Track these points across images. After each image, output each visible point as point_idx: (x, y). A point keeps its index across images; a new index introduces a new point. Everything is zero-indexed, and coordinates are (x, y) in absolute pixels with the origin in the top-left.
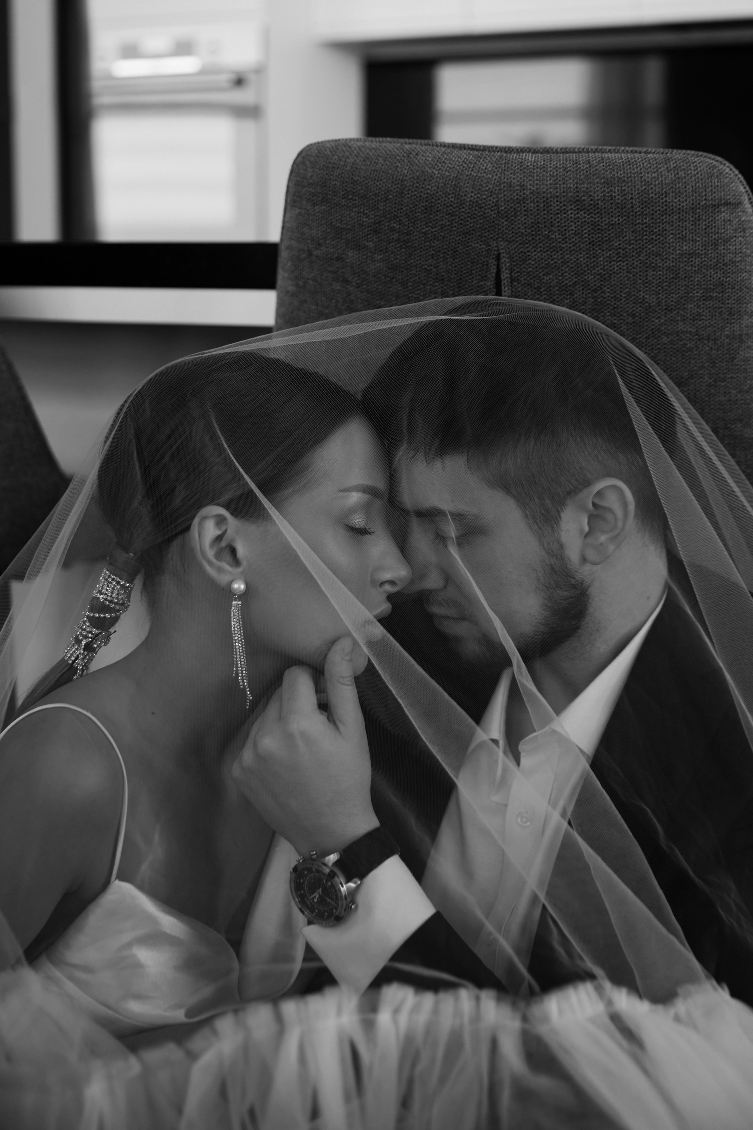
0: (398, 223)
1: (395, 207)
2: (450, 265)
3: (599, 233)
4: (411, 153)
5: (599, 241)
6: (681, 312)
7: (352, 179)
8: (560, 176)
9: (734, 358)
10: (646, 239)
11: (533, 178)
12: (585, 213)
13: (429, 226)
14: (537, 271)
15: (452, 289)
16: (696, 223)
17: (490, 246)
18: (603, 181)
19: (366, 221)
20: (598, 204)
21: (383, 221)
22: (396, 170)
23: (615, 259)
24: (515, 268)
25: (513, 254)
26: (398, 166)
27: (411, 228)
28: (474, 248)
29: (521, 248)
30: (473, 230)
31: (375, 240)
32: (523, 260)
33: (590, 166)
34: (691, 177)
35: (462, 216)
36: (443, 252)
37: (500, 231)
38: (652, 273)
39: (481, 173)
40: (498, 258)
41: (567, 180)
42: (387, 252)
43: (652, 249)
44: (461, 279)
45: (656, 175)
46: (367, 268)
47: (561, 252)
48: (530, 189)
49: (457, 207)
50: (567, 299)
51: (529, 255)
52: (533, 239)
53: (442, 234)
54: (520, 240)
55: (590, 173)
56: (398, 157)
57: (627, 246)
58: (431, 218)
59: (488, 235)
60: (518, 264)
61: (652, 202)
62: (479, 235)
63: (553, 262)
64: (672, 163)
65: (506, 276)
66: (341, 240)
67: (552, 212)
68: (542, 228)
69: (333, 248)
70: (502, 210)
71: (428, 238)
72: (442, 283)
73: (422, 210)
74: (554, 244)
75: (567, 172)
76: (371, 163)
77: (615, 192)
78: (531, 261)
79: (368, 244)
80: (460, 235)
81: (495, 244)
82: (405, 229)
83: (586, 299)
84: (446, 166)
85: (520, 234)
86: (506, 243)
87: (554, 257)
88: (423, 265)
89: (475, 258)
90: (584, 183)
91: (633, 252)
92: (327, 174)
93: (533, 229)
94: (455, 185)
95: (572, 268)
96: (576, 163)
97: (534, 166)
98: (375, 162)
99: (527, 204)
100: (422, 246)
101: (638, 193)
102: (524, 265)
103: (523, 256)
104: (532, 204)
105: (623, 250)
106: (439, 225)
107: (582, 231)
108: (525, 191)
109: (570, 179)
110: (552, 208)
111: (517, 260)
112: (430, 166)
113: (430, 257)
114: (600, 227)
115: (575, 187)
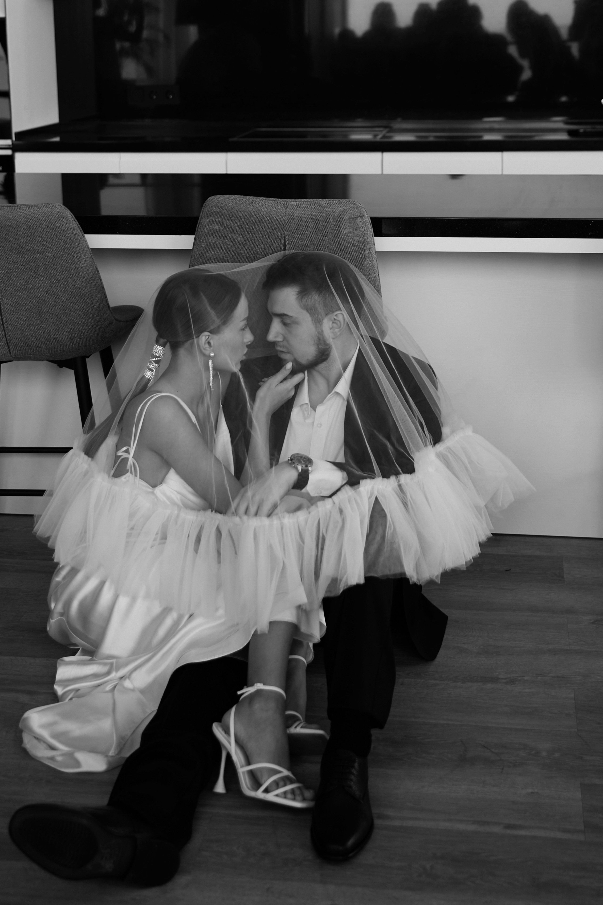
0: (249, 226)
1: (248, 221)
2: (267, 240)
4: (252, 202)
5: (319, 231)
7: (231, 211)
8: (306, 211)
10: (334, 229)
12: (314, 222)
13: (260, 227)
14: (298, 241)
15: (268, 247)
16: (350, 223)
17: (282, 233)
18: (320, 212)
19: (236, 225)
20: (318, 219)
21: (243, 225)
22: (248, 208)
25: (290, 236)
27: (254, 228)
28: (276, 234)
30: (276, 228)
31: (240, 231)
33: (315, 207)
34: (348, 209)
35: (272, 224)
36: (265, 235)
37: (286, 229)
38: (336, 239)
39: (279, 210)
40: (285, 237)
41: (308, 212)
42: (244, 235)
43: (336, 232)
45: (337, 209)
46: (236, 240)
48: (296, 215)
49: (271, 221)
51: (295, 236)
52: (297, 231)
53: (265, 230)
54: (292, 231)
55: (316, 209)
56: (248, 204)
57: (328, 232)
58: (261, 224)
59: (281, 230)
60: (291, 239)
61: (336, 218)
62: (278, 230)
63: (303, 238)
64: (342, 204)
65: (287, 243)
66: (226, 231)
69: (223, 233)
70: (286, 222)
71: (260, 231)
72: (264, 245)
73: (258, 222)
74: (304, 232)
75: (308, 209)
76: (238, 206)
77: (324, 215)
78: (296, 238)
79: (237, 232)
80: (271, 230)
81: (284, 233)
82: (251, 228)
84: (266, 207)
85: (292, 229)
86: (288, 232)
89: (276, 237)
90: (314, 213)
91: (330, 233)
92: (221, 209)
93: (297, 228)
94: (270, 214)
95: (310, 239)
96: (311, 206)
97: (296, 207)
100: (257, 233)
101: (333, 215)
102: (293, 239)
103: (293, 236)
106: (264, 227)
107: (313, 228)
108: (294, 216)
109: (309, 211)
110: (303, 221)
112: (260, 207)
113: (260, 237)
114: (319, 226)
115: (311, 214)
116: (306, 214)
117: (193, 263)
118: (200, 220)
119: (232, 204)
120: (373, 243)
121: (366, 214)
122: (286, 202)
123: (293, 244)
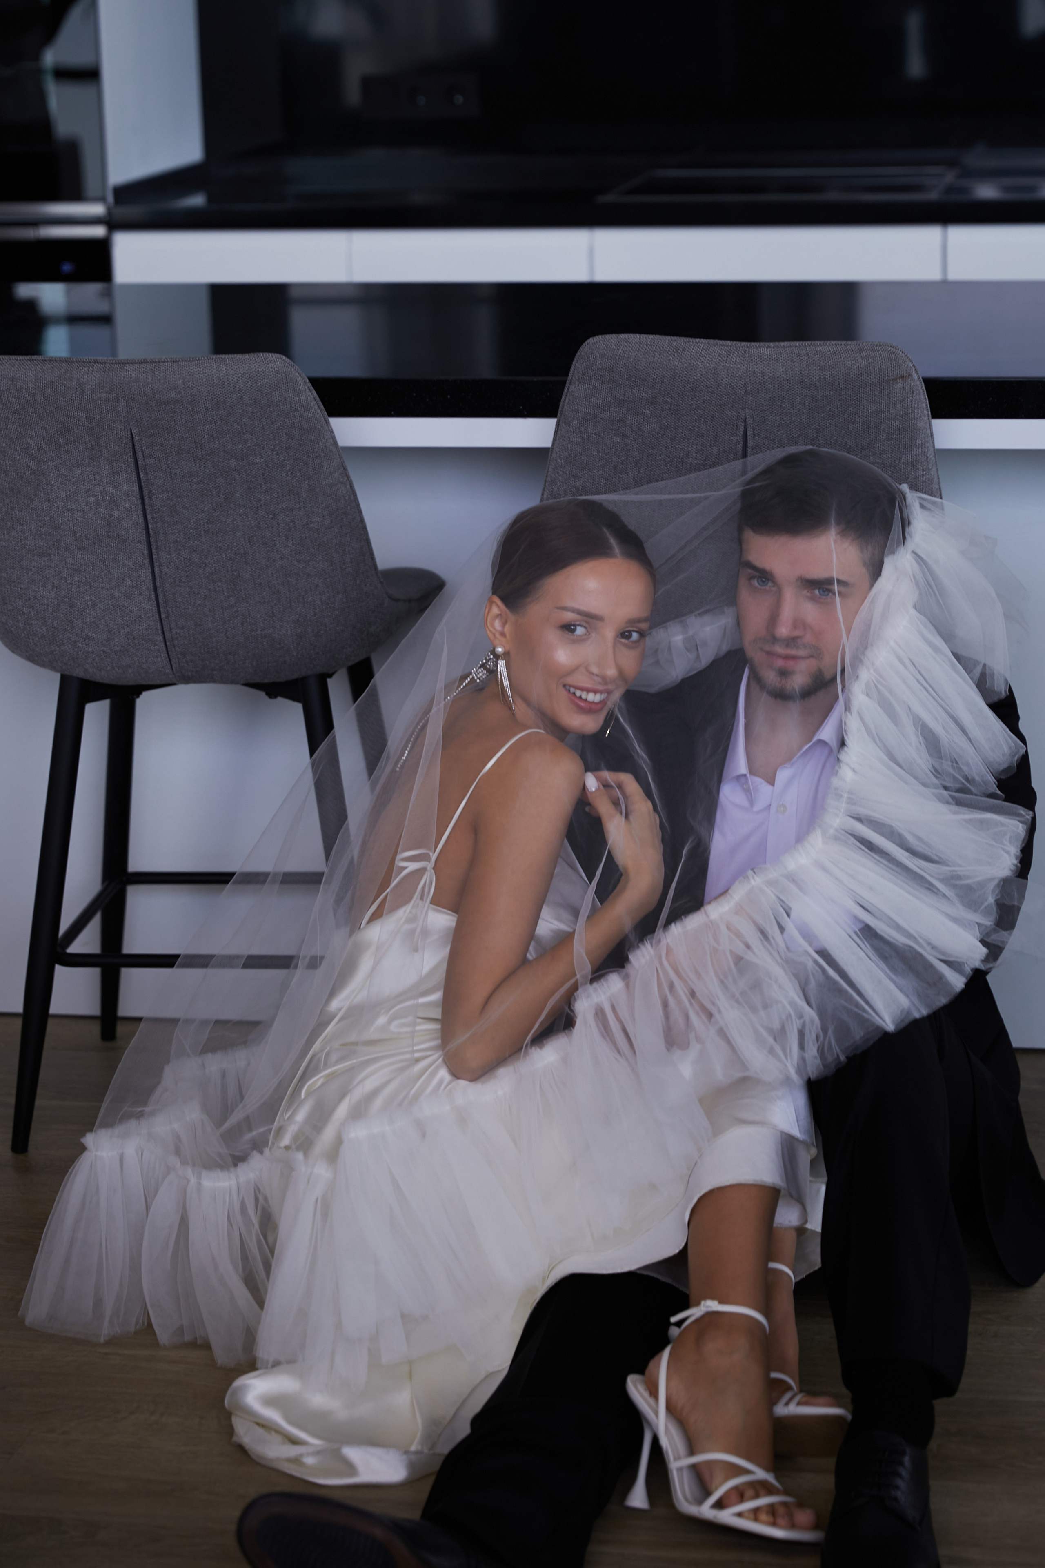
0: (670, 398)
1: (669, 388)
2: (709, 426)
3: (816, 402)
4: (679, 349)
5: (816, 407)
6: (872, 450)
7: (635, 367)
8: (789, 366)
9: (908, 478)
10: (848, 404)
11: (770, 367)
12: (806, 390)
13: (695, 400)
14: (772, 429)
15: (709, 441)
16: (881, 392)
17: (740, 413)
18: (819, 368)
19: (645, 396)
20: (816, 384)
21: (659, 396)
22: (669, 362)
23: (827, 418)
24: (757, 427)
25: (756, 418)
26: (670, 359)
27: (681, 402)
28: (727, 415)
30: (727, 403)
31: (651, 409)
32: (763, 421)
33: (809, 358)
34: (878, 362)
35: (719, 393)
36: (704, 417)
37: (747, 404)
38: (852, 425)
39: (733, 365)
40: (745, 421)
41: (794, 369)
42: (660, 417)
43: (852, 410)
44: (716, 435)
45: (854, 362)
47: (790, 416)
48: (769, 375)
49: (716, 387)
51: (767, 419)
52: (770, 408)
53: (704, 406)
54: (761, 409)
55: (809, 363)
57: (835, 410)
58: (696, 395)
59: (738, 406)
60: (759, 424)
61: (852, 380)
62: (732, 406)
64: (864, 352)
65: (750, 433)
66: (624, 408)
67: (784, 390)
68: (777, 401)
69: (616, 413)
70: (748, 390)
71: (693, 408)
72: (703, 438)
73: (690, 390)
74: (784, 411)
75: (794, 363)
76: (650, 357)
77: (827, 375)
78: (768, 422)
79: (646, 411)
80: (717, 406)
81: (743, 412)
82: (676, 402)
84: (707, 359)
86: (751, 411)
88: (688, 426)
89: (728, 422)
90: (805, 370)
91: (839, 413)
94: (714, 373)
95: (797, 426)
96: (799, 356)
98: (652, 356)
99: (767, 385)
100: (688, 413)
101: (843, 375)
102: (763, 425)
103: (762, 419)
104: (770, 385)
105: (833, 412)
106: (702, 400)
107: (805, 402)
108: (765, 377)
109: (796, 367)
110: (784, 387)
111: (758, 422)
112: (694, 359)
113: (694, 421)
114: (817, 398)
115: (799, 373)
116: (791, 373)
117: (553, 475)
118: (569, 387)
119: (637, 352)
120: (929, 431)
121: (914, 372)
122: (748, 347)
123: (763, 434)
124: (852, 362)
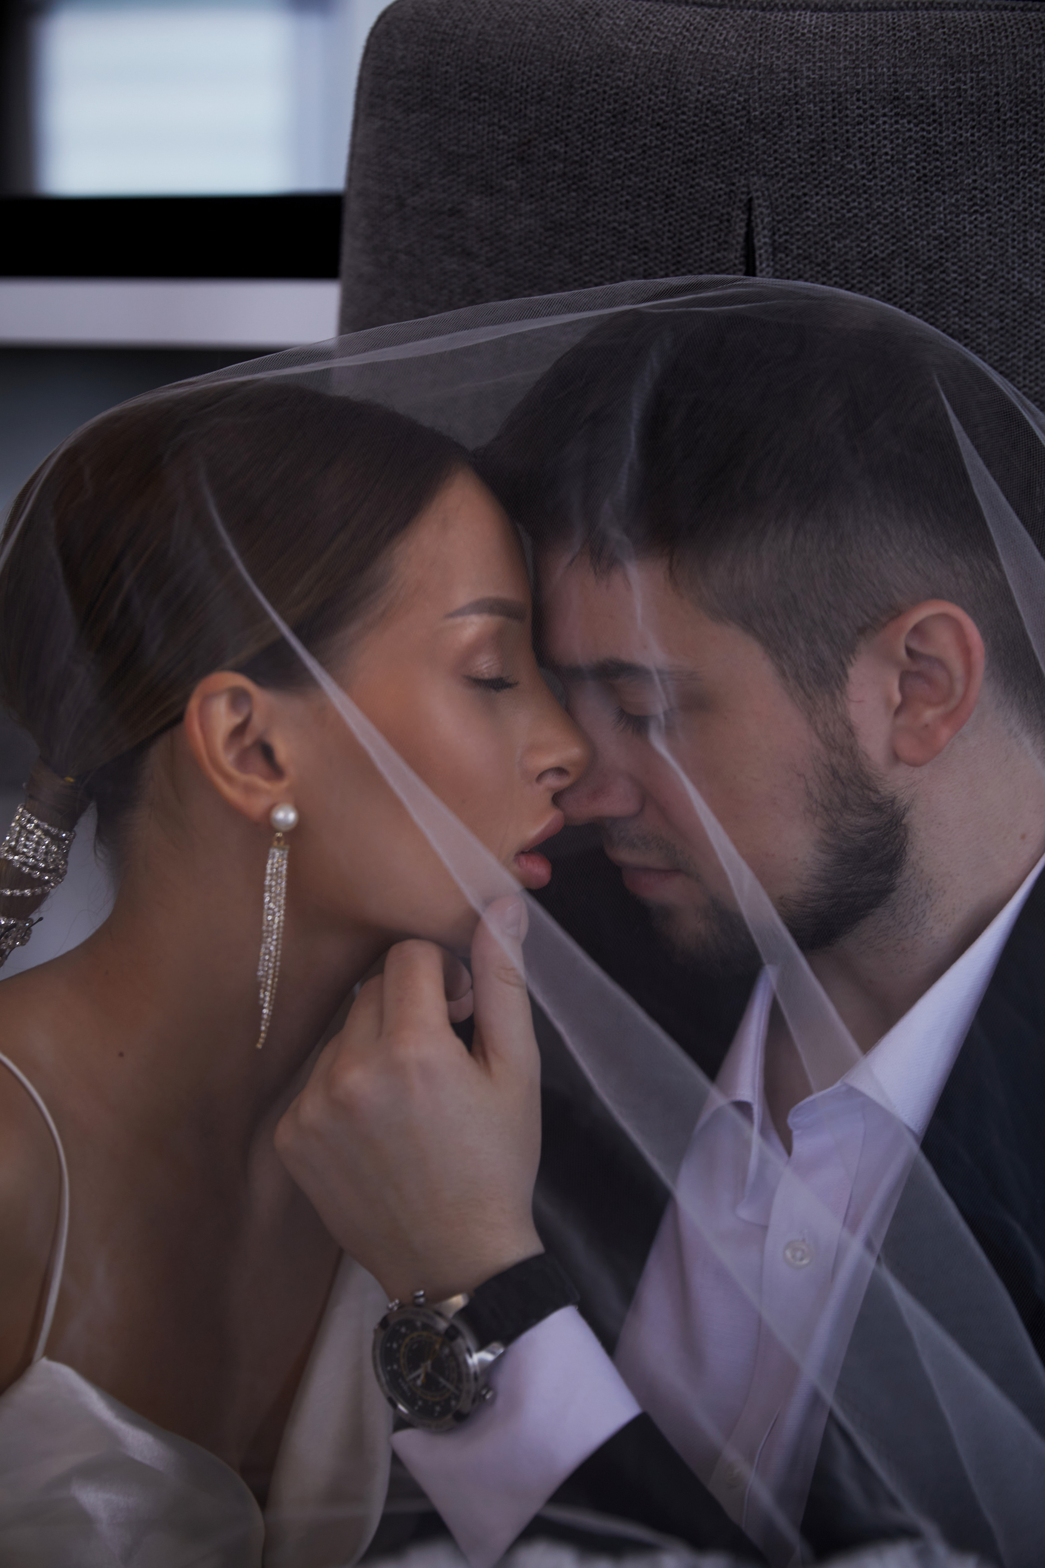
0: (563, 144)
1: (558, 114)
2: (660, 222)
3: (937, 160)
4: (587, 13)
5: (936, 175)
7: (477, 61)
8: (863, 53)
10: (1024, 171)
11: (814, 55)
12: (909, 122)
13: (621, 148)
14: (821, 232)
15: (663, 266)
17: (733, 184)
18: (943, 60)
19: (503, 141)
20: (934, 105)
21: (535, 139)
22: (559, 43)
23: (966, 208)
24: (780, 225)
25: (776, 200)
26: (562, 36)
27: (588, 153)
28: (703, 188)
29: (792, 188)
30: (702, 155)
31: (520, 176)
32: (795, 210)
33: (919, 34)
35: (682, 128)
36: (646, 196)
37: (753, 157)
38: (1035, 235)
39: (716, 49)
40: (749, 207)
41: (876, 61)
42: (542, 198)
43: (1035, 190)
44: (679, 247)
46: (507, 228)
47: (866, 196)
48: (808, 77)
49: (673, 111)
50: (877, 285)
51: (806, 202)
52: (814, 172)
53: (645, 163)
54: (790, 173)
55: (919, 48)
56: (562, 20)
57: (988, 184)
58: (624, 133)
59: (731, 164)
60: (785, 219)
61: (1035, 100)
62: (714, 165)
63: (850, 215)
65: (763, 240)
66: (459, 176)
67: (848, 120)
68: (830, 150)
69: (444, 192)
70: (755, 117)
71: (619, 170)
72: (646, 256)
73: (608, 119)
74: (853, 181)
75: (876, 45)
76: (513, 31)
77: (965, 84)
78: (809, 213)
79: (508, 183)
80: (677, 166)
81: (743, 182)
82: (577, 155)
83: (912, 284)
84: (652, 35)
85: (789, 162)
86: (763, 179)
87: (852, 205)
88: (609, 223)
89: (705, 208)
90: (907, 65)
91: (1000, 195)
92: (431, 53)
93: (813, 152)
94: (668, 70)
95: (886, 225)
96: (894, 29)
97: (815, 34)
98: (520, 30)
99: (803, 105)
100: (608, 186)
101: (1009, 85)
102: (797, 221)
103: (794, 203)
104: (811, 105)
105: (982, 192)
106: (640, 147)
107: (905, 156)
108: (799, 81)
109: (882, 57)
110: (848, 112)
111: (784, 211)
112: (622, 35)
113: (623, 207)
114: (937, 148)
115: (891, 73)
116: (867, 70)
123: (798, 248)
124: (1037, 51)
